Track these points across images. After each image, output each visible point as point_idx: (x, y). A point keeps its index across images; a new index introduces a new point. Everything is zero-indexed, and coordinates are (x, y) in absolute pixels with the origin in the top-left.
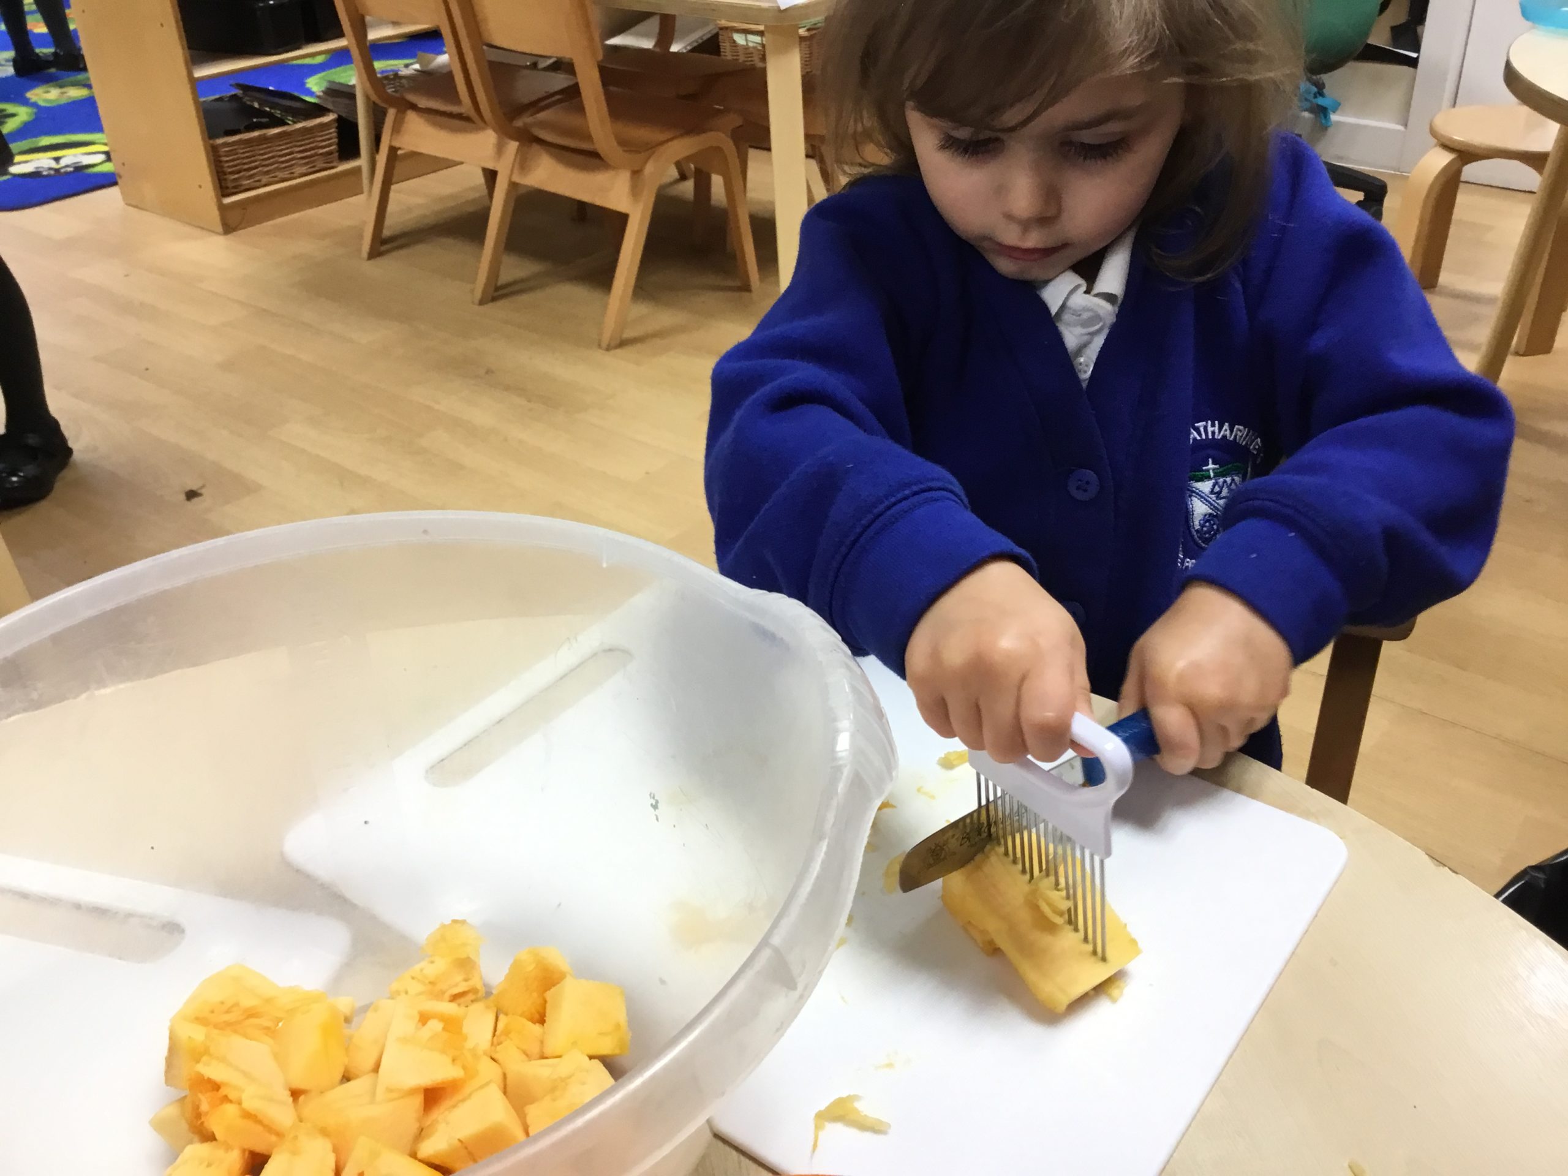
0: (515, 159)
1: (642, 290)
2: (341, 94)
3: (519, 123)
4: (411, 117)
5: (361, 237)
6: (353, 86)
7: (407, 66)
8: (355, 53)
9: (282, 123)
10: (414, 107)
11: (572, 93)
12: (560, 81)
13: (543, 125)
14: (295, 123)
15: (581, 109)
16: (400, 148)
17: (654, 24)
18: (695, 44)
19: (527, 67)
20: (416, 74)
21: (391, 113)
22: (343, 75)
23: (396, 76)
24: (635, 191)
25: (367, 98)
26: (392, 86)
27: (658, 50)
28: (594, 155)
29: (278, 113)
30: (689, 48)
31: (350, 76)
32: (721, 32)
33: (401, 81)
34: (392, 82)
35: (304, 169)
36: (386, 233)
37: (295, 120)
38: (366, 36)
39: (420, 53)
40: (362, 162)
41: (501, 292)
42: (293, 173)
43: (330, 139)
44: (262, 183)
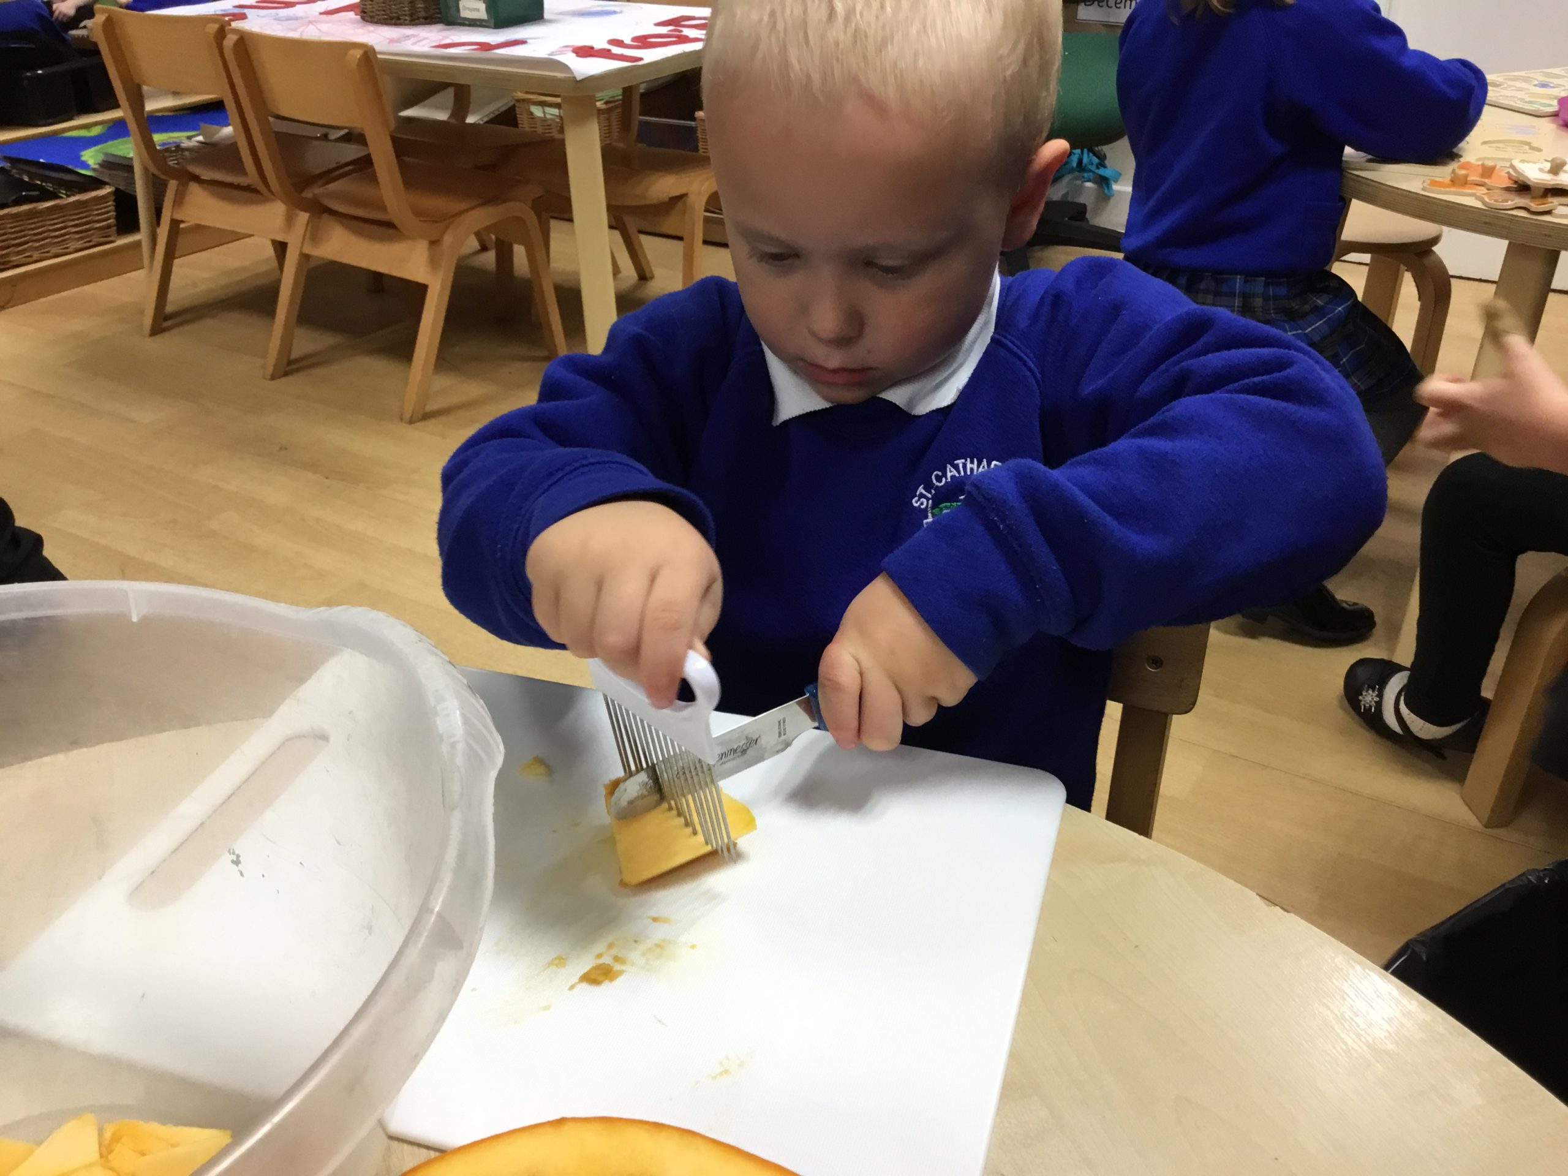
0: (306, 230)
1: (444, 361)
2: (119, 166)
3: (308, 194)
4: (194, 187)
5: (142, 312)
6: (131, 159)
7: (189, 138)
8: (132, 125)
9: (55, 196)
10: (196, 179)
11: (364, 165)
12: (352, 152)
13: (334, 195)
14: (68, 196)
15: (374, 179)
16: (182, 222)
17: (448, 96)
18: (492, 116)
19: (317, 138)
20: (197, 146)
21: (173, 184)
22: (121, 147)
23: (178, 147)
24: (434, 262)
25: (146, 170)
26: (174, 158)
27: (453, 121)
28: (390, 225)
29: (49, 186)
30: (486, 119)
31: (126, 148)
32: (517, 105)
33: (184, 154)
34: (174, 154)
35: (78, 245)
36: (169, 308)
37: (68, 193)
38: (143, 106)
39: (203, 125)
40: (142, 236)
41: (294, 367)
42: (67, 248)
43: (107, 212)
44: (34, 258)
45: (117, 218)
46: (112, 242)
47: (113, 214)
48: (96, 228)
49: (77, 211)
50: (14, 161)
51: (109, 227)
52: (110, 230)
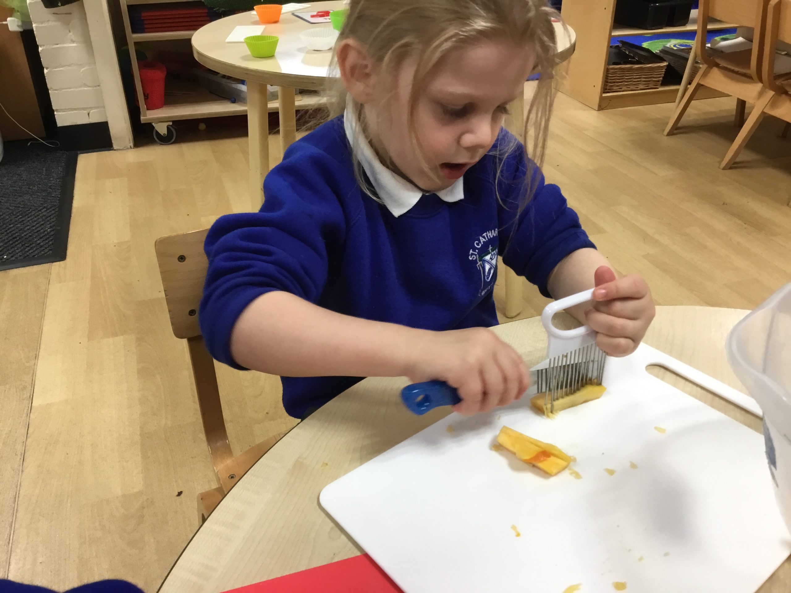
0: (769, 101)
2: (669, 53)
4: (715, 70)
9: (639, 63)
10: (718, 66)
14: (645, 64)
21: (704, 67)
35: (642, 87)
37: (645, 62)
40: (681, 87)
41: (735, 165)
42: (638, 87)
43: (661, 74)
44: (622, 90)
45: (663, 78)
46: (658, 88)
47: (663, 75)
48: (653, 81)
49: (647, 72)
50: (624, 43)
51: (658, 81)
52: (658, 83)
